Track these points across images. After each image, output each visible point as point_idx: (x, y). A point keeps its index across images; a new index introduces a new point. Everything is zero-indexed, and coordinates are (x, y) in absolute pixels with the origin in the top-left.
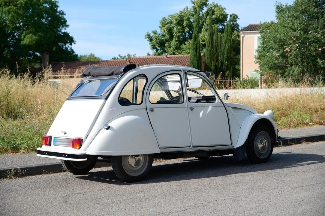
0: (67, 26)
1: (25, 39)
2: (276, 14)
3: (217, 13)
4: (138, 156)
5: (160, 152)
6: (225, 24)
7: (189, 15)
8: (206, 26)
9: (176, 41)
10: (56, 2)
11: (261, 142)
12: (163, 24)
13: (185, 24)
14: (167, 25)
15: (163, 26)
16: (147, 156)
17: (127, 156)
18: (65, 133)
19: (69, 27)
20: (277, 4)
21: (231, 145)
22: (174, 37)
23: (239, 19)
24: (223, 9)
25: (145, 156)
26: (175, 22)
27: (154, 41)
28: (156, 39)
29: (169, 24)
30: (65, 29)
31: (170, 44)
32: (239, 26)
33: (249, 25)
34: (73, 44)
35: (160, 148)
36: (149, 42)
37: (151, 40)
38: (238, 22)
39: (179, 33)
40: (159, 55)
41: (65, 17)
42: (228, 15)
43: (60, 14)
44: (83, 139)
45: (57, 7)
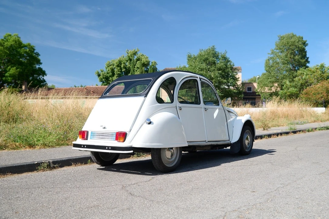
0: (41, 63)
1: (11, 70)
2: (187, 60)
3: (144, 60)
4: (172, 148)
5: (187, 146)
6: (148, 67)
7: (125, 61)
8: (136, 68)
9: (117, 77)
10: (33, 46)
11: (247, 139)
12: (108, 65)
13: (122, 66)
14: (111, 66)
15: (108, 67)
17: (165, 148)
18: (104, 128)
20: (188, 54)
21: (229, 140)
22: (115, 74)
23: (157, 65)
24: (147, 58)
25: (177, 148)
26: (116, 65)
27: (101, 77)
28: (103, 75)
29: (112, 66)
30: (39, 66)
31: (113, 79)
32: (157, 69)
33: (165, 68)
34: (45, 76)
35: (187, 142)
36: (97, 77)
37: (99, 75)
38: (157, 66)
39: (119, 71)
40: (105, 85)
41: (40, 58)
42: (150, 62)
43: (36, 55)
44: (127, 133)
45: (34, 50)
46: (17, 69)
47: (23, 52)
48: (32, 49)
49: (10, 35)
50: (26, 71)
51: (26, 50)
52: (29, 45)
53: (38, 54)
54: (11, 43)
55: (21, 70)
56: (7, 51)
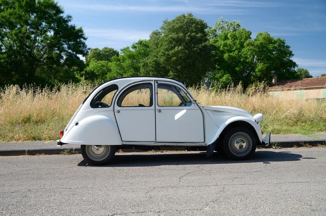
0: (293, 55)
1: (259, 66)
10: (284, 40)
16: (110, 147)
19: (294, 56)
21: (204, 142)
25: (107, 146)
34: (296, 67)
35: (122, 141)
41: (290, 49)
45: (284, 43)
46: (264, 64)
47: (271, 48)
48: (282, 43)
49: (261, 34)
50: (274, 65)
51: (274, 45)
52: (279, 39)
53: (288, 47)
54: (261, 41)
55: (269, 65)
56: (257, 49)
